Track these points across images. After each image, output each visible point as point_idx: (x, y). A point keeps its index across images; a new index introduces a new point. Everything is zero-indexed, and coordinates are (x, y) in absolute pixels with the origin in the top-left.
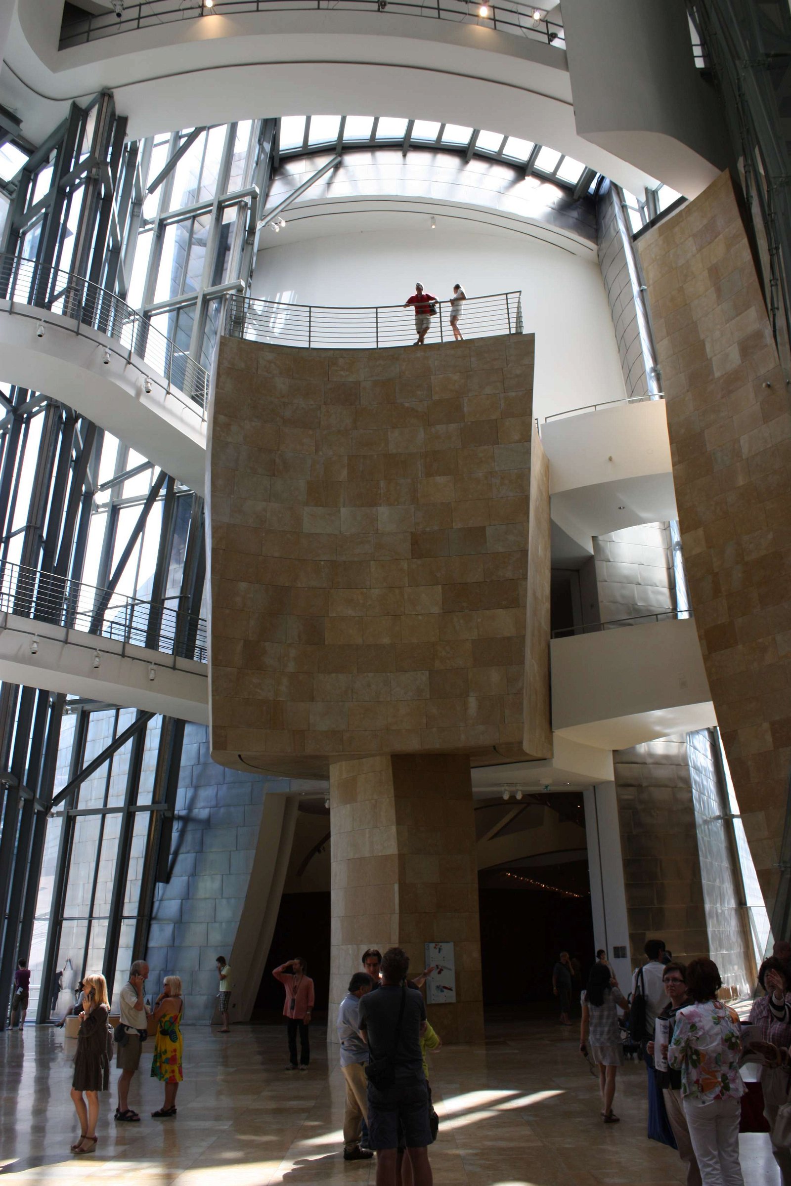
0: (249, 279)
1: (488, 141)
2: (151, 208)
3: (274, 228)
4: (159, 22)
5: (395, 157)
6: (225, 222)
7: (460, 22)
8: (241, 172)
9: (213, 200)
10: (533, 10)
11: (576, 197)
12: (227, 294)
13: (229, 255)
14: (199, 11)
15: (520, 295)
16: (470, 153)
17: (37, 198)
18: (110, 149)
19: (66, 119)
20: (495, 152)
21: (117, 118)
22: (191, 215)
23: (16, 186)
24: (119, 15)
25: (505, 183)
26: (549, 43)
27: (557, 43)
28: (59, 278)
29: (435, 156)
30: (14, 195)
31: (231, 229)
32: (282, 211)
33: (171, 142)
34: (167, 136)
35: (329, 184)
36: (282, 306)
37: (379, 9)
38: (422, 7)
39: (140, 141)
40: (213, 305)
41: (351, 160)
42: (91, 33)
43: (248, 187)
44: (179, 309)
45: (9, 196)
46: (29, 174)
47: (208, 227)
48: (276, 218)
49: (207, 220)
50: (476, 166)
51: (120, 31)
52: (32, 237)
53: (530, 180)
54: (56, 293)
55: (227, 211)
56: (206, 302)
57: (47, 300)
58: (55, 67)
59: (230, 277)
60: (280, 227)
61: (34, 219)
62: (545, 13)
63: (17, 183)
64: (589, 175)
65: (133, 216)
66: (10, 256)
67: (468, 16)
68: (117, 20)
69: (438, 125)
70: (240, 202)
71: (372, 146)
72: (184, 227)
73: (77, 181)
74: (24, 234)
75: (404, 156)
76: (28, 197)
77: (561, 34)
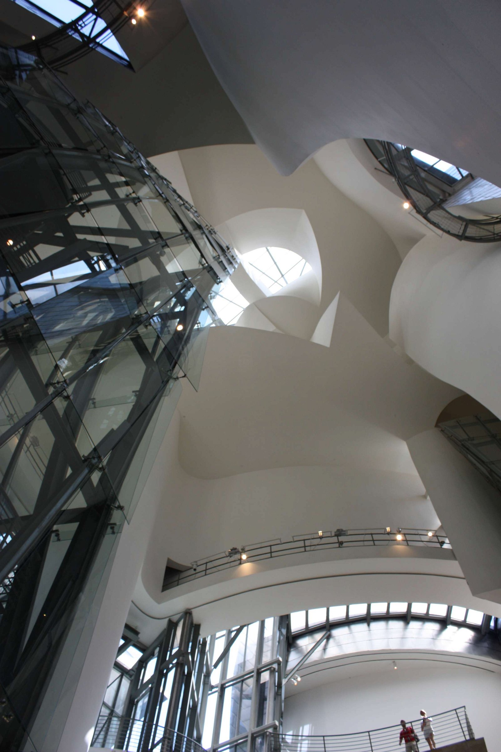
0: (281, 719)
1: (419, 608)
2: (215, 678)
3: (293, 682)
4: (217, 570)
5: (362, 627)
6: (262, 681)
7: (387, 545)
8: (270, 648)
9: (254, 668)
10: (427, 532)
11: (483, 633)
12: (267, 732)
13: (266, 703)
14: (239, 562)
15: (465, 709)
16: (409, 617)
17: (146, 679)
18: (190, 644)
19: (165, 629)
20: (425, 614)
21: (194, 625)
22: (240, 680)
23: (134, 672)
24: (195, 570)
25: (435, 633)
26: (441, 547)
27: (446, 546)
28: (158, 731)
29: (387, 623)
30: (133, 678)
31: (266, 686)
32: (297, 670)
33: (226, 635)
34: (224, 632)
35: (325, 649)
36: (304, 738)
37: (339, 546)
38: (364, 541)
39: (207, 637)
40: (259, 740)
41: (336, 632)
42: (180, 581)
43: (275, 658)
44: (236, 746)
45: (130, 678)
46: (142, 664)
47: (251, 686)
48: (294, 675)
49: (251, 682)
50: (414, 625)
51: (195, 578)
52: (142, 703)
53: (450, 628)
54: (156, 742)
55: (262, 674)
56: (253, 739)
57: (149, 748)
58: (159, 601)
59: (268, 720)
60: (297, 681)
61: (144, 692)
62: (434, 532)
63: (135, 670)
64: (487, 619)
65: (204, 684)
66: (128, 719)
67: (391, 541)
68: (194, 572)
69: (386, 604)
70: (270, 668)
71: (348, 622)
72: (237, 688)
73: (171, 666)
74: (138, 702)
75: (369, 625)
76: (141, 678)
77: (447, 541)
